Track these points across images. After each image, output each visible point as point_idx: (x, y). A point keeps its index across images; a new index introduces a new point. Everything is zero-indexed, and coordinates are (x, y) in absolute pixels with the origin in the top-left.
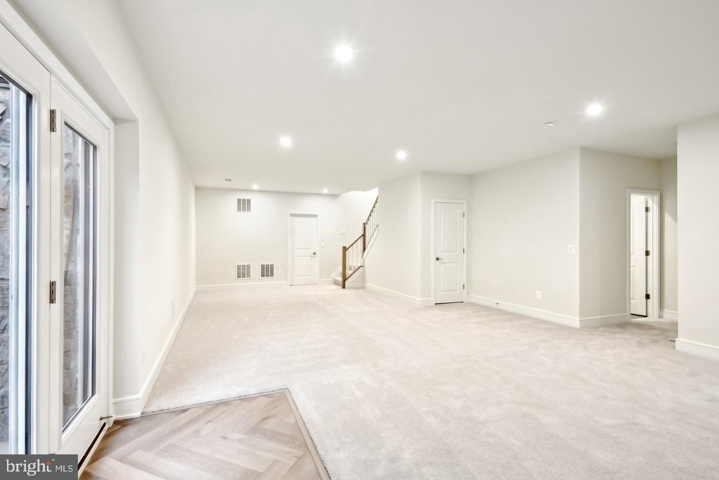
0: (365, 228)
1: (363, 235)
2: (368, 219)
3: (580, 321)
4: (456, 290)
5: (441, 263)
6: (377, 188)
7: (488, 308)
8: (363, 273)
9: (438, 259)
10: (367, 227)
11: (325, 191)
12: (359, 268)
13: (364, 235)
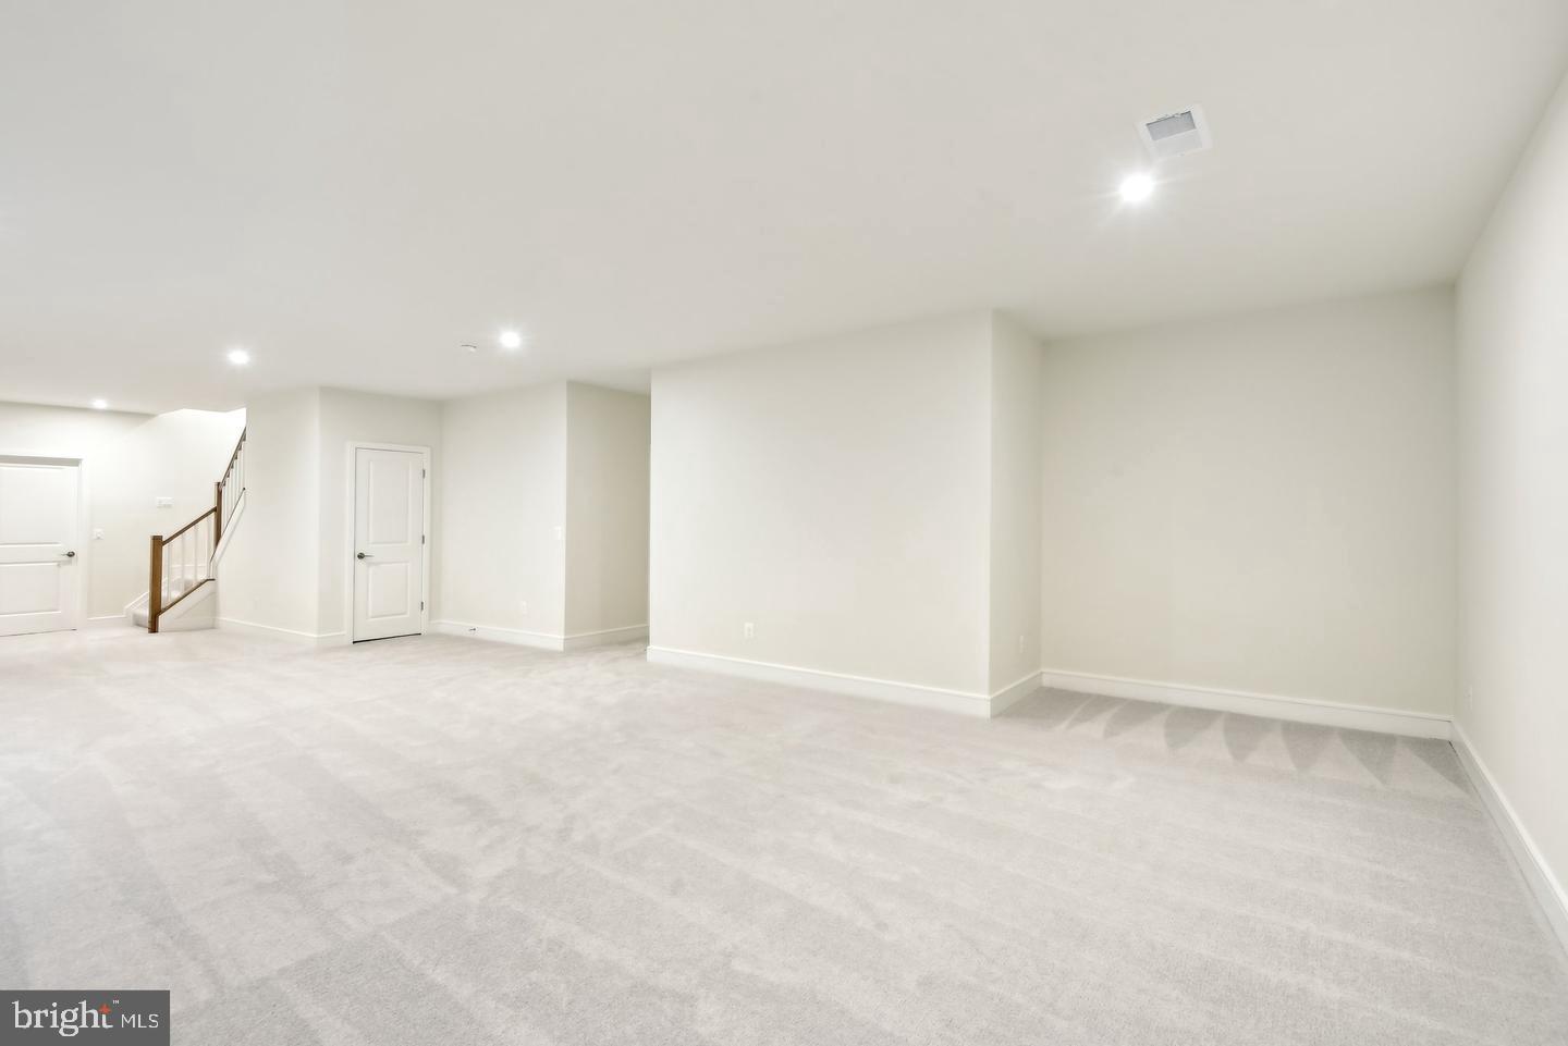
0: (219, 494)
1: (215, 510)
2: (227, 475)
3: (565, 640)
4: (404, 613)
5: (369, 564)
6: (243, 411)
7: (459, 640)
8: (214, 594)
9: (361, 556)
10: (225, 491)
11: (100, 404)
12: (201, 584)
13: (217, 510)
